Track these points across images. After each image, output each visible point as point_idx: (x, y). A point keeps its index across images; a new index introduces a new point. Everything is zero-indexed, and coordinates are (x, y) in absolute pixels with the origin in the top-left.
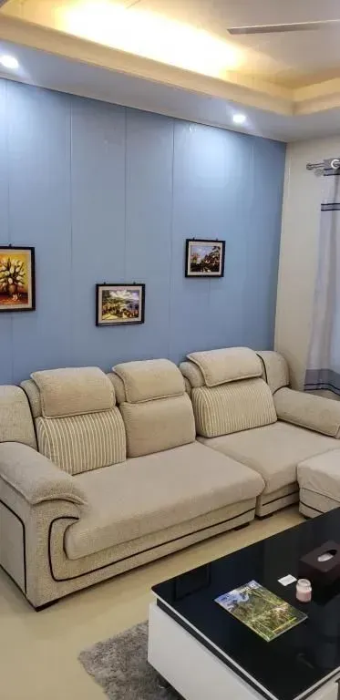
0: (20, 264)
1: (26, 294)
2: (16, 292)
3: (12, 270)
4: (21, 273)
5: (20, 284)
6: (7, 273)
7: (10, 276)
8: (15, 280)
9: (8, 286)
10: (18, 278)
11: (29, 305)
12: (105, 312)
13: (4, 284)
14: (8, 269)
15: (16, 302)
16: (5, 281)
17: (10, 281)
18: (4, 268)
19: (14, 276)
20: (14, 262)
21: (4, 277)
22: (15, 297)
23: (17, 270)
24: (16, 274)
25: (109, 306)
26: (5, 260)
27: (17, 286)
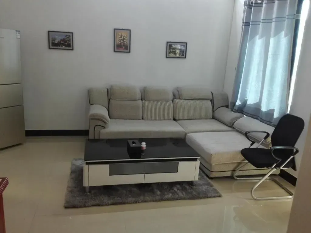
0: (126, 35)
1: (128, 47)
2: (124, 46)
3: (123, 38)
4: (126, 39)
5: (125, 43)
6: (121, 39)
7: (122, 40)
8: (124, 41)
9: (121, 43)
10: (125, 41)
11: (129, 51)
12: (170, 53)
13: (120, 42)
14: (121, 37)
15: (124, 49)
16: (120, 41)
17: (122, 41)
18: (120, 37)
19: (123, 40)
20: (123, 35)
21: (120, 40)
22: (123, 47)
23: (124, 38)
24: (124, 39)
25: (172, 50)
26: (120, 34)
27: (124, 43)
